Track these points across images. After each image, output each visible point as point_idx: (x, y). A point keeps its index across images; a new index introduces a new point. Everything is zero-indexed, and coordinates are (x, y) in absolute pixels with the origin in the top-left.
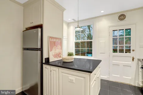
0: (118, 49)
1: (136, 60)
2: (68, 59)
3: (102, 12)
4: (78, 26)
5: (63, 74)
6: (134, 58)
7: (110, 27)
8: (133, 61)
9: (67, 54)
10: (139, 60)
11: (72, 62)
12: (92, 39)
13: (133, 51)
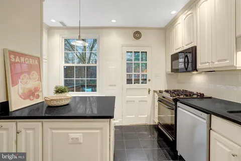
0: (133, 78)
1: (152, 92)
2: (61, 99)
3: (114, 21)
4: (79, 36)
5: (54, 131)
7: (123, 46)
9: (53, 90)
10: (154, 91)
11: (68, 105)
12: (96, 63)
13: (149, 80)
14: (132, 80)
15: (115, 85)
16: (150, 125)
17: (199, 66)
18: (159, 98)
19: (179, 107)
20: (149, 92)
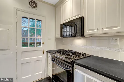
0: (29, 42)
1: (45, 53)
6: (44, 51)
8: (43, 54)
10: (48, 52)
13: (43, 43)
14: (27, 43)
15: (7, 50)
16: (45, 79)
17: (87, 32)
18: (52, 58)
19: (75, 68)
20: (43, 53)
